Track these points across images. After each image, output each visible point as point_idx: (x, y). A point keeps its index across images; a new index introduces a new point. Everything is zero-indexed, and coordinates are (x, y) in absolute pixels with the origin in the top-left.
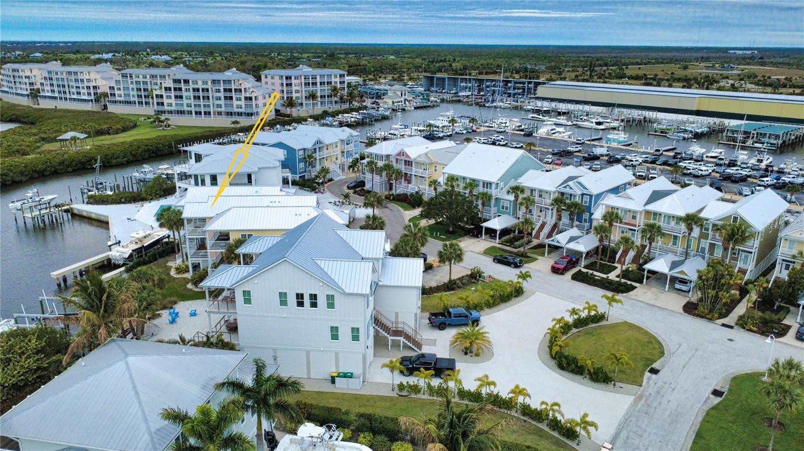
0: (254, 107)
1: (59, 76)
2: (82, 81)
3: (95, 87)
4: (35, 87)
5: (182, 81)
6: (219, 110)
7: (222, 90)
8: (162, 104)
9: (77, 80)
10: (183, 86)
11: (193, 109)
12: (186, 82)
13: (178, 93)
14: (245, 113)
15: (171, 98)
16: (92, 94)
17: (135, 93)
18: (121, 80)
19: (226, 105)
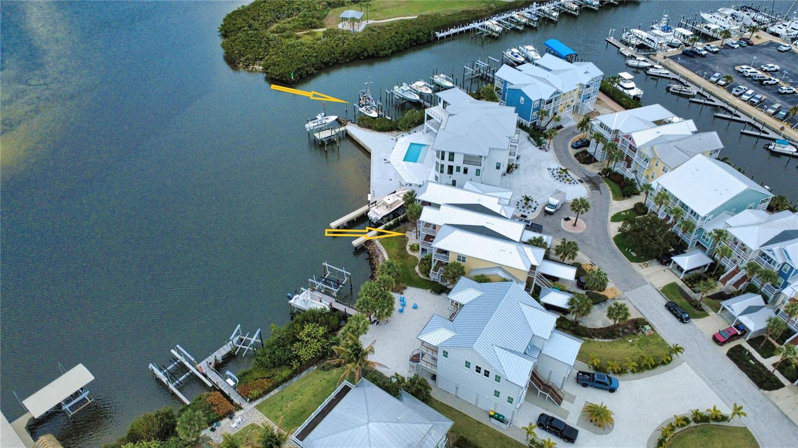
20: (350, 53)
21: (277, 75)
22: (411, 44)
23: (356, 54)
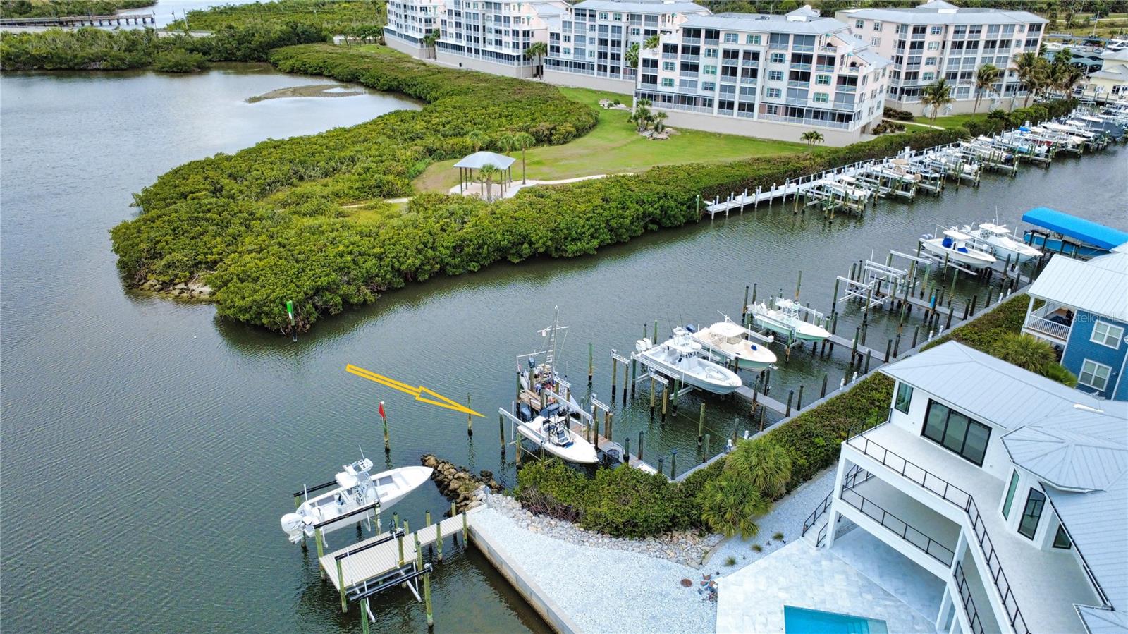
0: (857, 100)
1: (472, 10)
2: (507, 19)
3: (526, 33)
4: (434, 27)
5: (703, 34)
6: (774, 100)
7: (788, 57)
8: (654, 80)
9: (498, 18)
10: (703, 44)
11: (717, 96)
12: (713, 34)
13: (690, 59)
14: (832, 114)
15: (672, 69)
16: (521, 46)
17: (596, 48)
18: (573, 21)
19: (791, 92)
20: (481, 246)
21: (243, 310)
22: (645, 227)
23: (499, 249)
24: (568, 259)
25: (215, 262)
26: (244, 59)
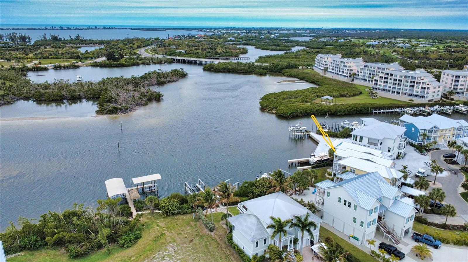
0: (426, 93)
1: (337, 63)
2: (346, 66)
3: (351, 70)
4: (327, 66)
5: (389, 74)
6: (405, 92)
7: (409, 81)
8: (377, 84)
9: (344, 66)
11: (391, 89)
12: (391, 75)
13: (386, 80)
14: (419, 96)
15: (381, 82)
16: (349, 73)
17: (368, 75)
18: (363, 68)
19: (410, 90)
20: (322, 111)
21: (282, 113)
22: (356, 112)
24: (338, 115)
25: (276, 108)
26: (276, 72)
